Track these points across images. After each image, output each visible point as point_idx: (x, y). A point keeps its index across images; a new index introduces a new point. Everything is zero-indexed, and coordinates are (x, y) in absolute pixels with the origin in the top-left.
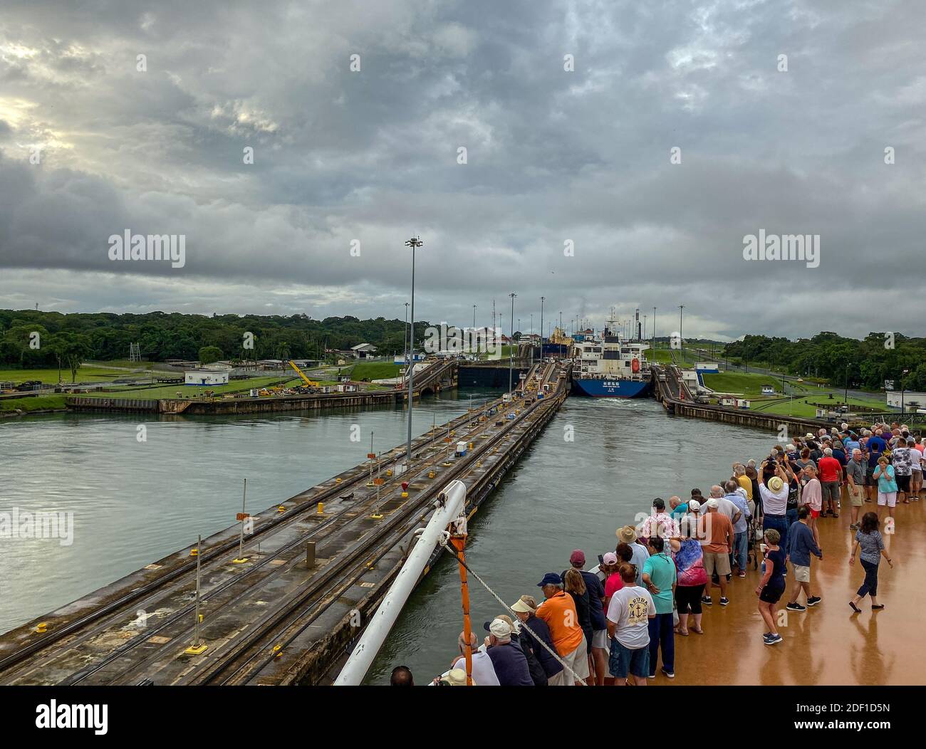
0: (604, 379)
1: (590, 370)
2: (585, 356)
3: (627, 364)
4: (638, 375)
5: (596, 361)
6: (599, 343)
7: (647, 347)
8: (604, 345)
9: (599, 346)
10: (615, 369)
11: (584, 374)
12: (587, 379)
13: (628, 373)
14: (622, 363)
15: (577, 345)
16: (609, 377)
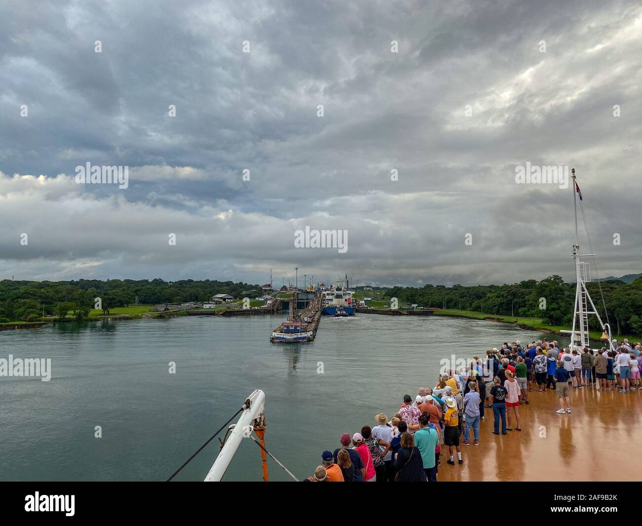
0: (336, 307)
1: (330, 304)
2: (327, 297)
3: (346, 300)
4: (351, 305)
5: (332, 300)
6: (333, 291)
7: (354, 293)
8: (336, 292)
9: (333, 292)
10: (341, 303)
11: (328, 305)
12: (329, 308)
13: (346, 304)
14: (343, 300)
15: (324, 293)
16: (338, 306)
